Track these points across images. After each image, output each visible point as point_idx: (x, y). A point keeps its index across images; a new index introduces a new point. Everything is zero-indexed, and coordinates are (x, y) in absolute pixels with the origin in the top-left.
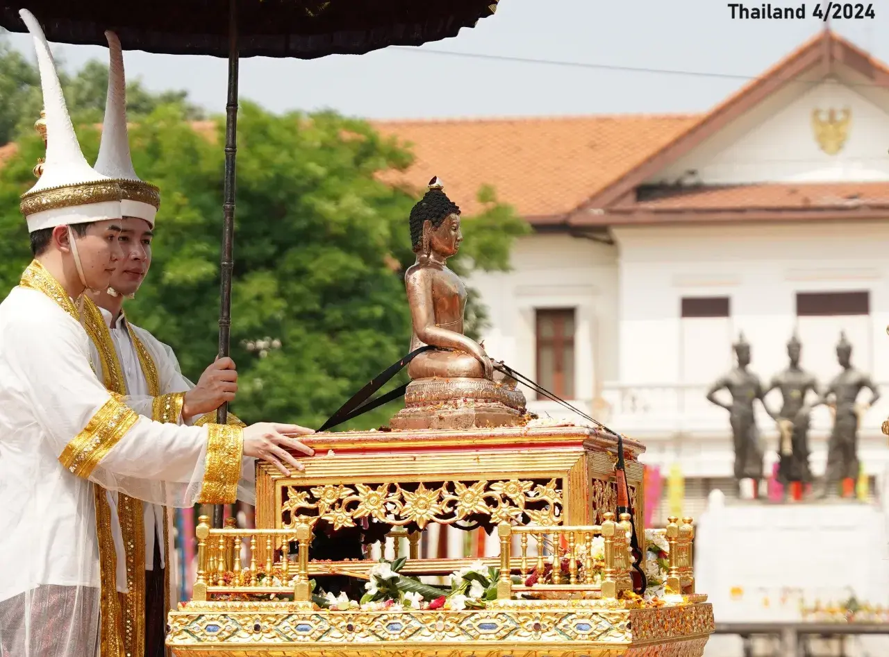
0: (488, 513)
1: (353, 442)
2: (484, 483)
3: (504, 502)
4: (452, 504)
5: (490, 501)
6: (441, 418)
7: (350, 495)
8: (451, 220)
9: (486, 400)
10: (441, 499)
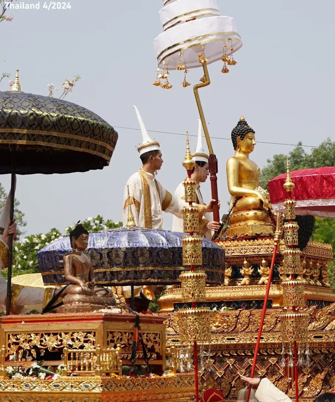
0: (72, 344)
1: (30, 318)
2: (71, 333)
3: (77, 340)
4: (61, 341)
5: (73, 340)
6: (66, 310)
7: (29, 337)
8: (83, 236)
9: (83, 302)
10: (57, 339)
